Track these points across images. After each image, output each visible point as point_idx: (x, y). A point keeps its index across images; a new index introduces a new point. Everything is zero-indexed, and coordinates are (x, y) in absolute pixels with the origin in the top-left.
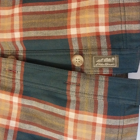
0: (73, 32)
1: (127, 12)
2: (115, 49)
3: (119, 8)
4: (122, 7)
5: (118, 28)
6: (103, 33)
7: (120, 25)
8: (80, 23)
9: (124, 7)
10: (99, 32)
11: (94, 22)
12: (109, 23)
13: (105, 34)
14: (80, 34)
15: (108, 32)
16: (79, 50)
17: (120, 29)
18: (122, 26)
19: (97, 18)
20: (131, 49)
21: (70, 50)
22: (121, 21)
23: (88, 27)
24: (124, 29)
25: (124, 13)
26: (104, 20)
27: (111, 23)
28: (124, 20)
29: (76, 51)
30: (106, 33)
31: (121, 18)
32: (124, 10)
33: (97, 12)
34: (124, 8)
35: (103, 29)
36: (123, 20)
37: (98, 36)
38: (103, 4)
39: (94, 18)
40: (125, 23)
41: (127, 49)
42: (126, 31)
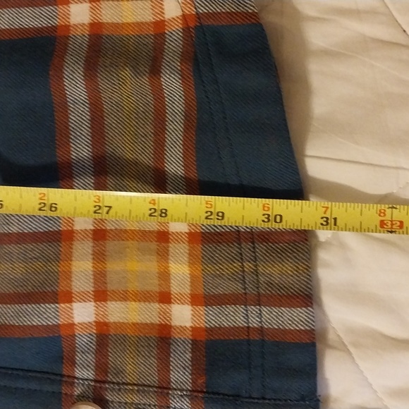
0: (83, 313)
1: (262, 263)
2: (219, 394)
3: (235, 248)
4: (246, 242)
5: (234, 317)
6: (183, 328)
7: (241, 308)
8: (110, 287)
9: (253, 243)
10: (171, 327)
11: (154, 286)
12: (204, 297)
13: (188, 335)
14: (106, 324)
15: (201, 328)
16: (95, 381)
17: (240, 321)
18: (247, 311)
19: (165, 276)
20: (278, 402)
21: (62, 376)
22: (245, 294)
23: (133, 303)
24: (254, 322)
25: (254, 265)
26: (189, 284)
27: (212, 296)
28: (254, 290)
29: (83, 385)
30: (194, 329)
31: (245, 283)
32: (254, 252)
33: (163, 255)
34: (254, 248)
35: (183, 316)
36: (251, 290)
37: (163, 337)
38: (183, 231)
39: (157, 275)
40: (259, 301)
41: (261, 401)
42: (261, 330)
